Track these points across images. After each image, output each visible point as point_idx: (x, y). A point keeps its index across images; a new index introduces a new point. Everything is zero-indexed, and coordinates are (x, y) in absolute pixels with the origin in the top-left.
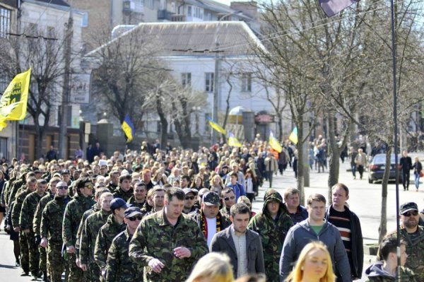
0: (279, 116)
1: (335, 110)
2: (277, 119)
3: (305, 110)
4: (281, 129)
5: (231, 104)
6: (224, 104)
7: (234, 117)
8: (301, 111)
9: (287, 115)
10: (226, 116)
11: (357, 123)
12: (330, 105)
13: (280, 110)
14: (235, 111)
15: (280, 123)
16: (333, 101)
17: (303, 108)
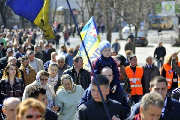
0: (83, 11)
1: (110, 9)
2: (81, 13)
3: (95, 8)
4: (83, 18)
5: (58, 5)
6: (54, 5)
7: (59, 12)
8: (93, 9)
9: (86, 11)
10: (55, 11)
11: (122, 17)
12: (107, 6)
13: (83, 8)
14: (60, 8)
15: (83, 15)
16: (109, 4)
17: (94, 7)
